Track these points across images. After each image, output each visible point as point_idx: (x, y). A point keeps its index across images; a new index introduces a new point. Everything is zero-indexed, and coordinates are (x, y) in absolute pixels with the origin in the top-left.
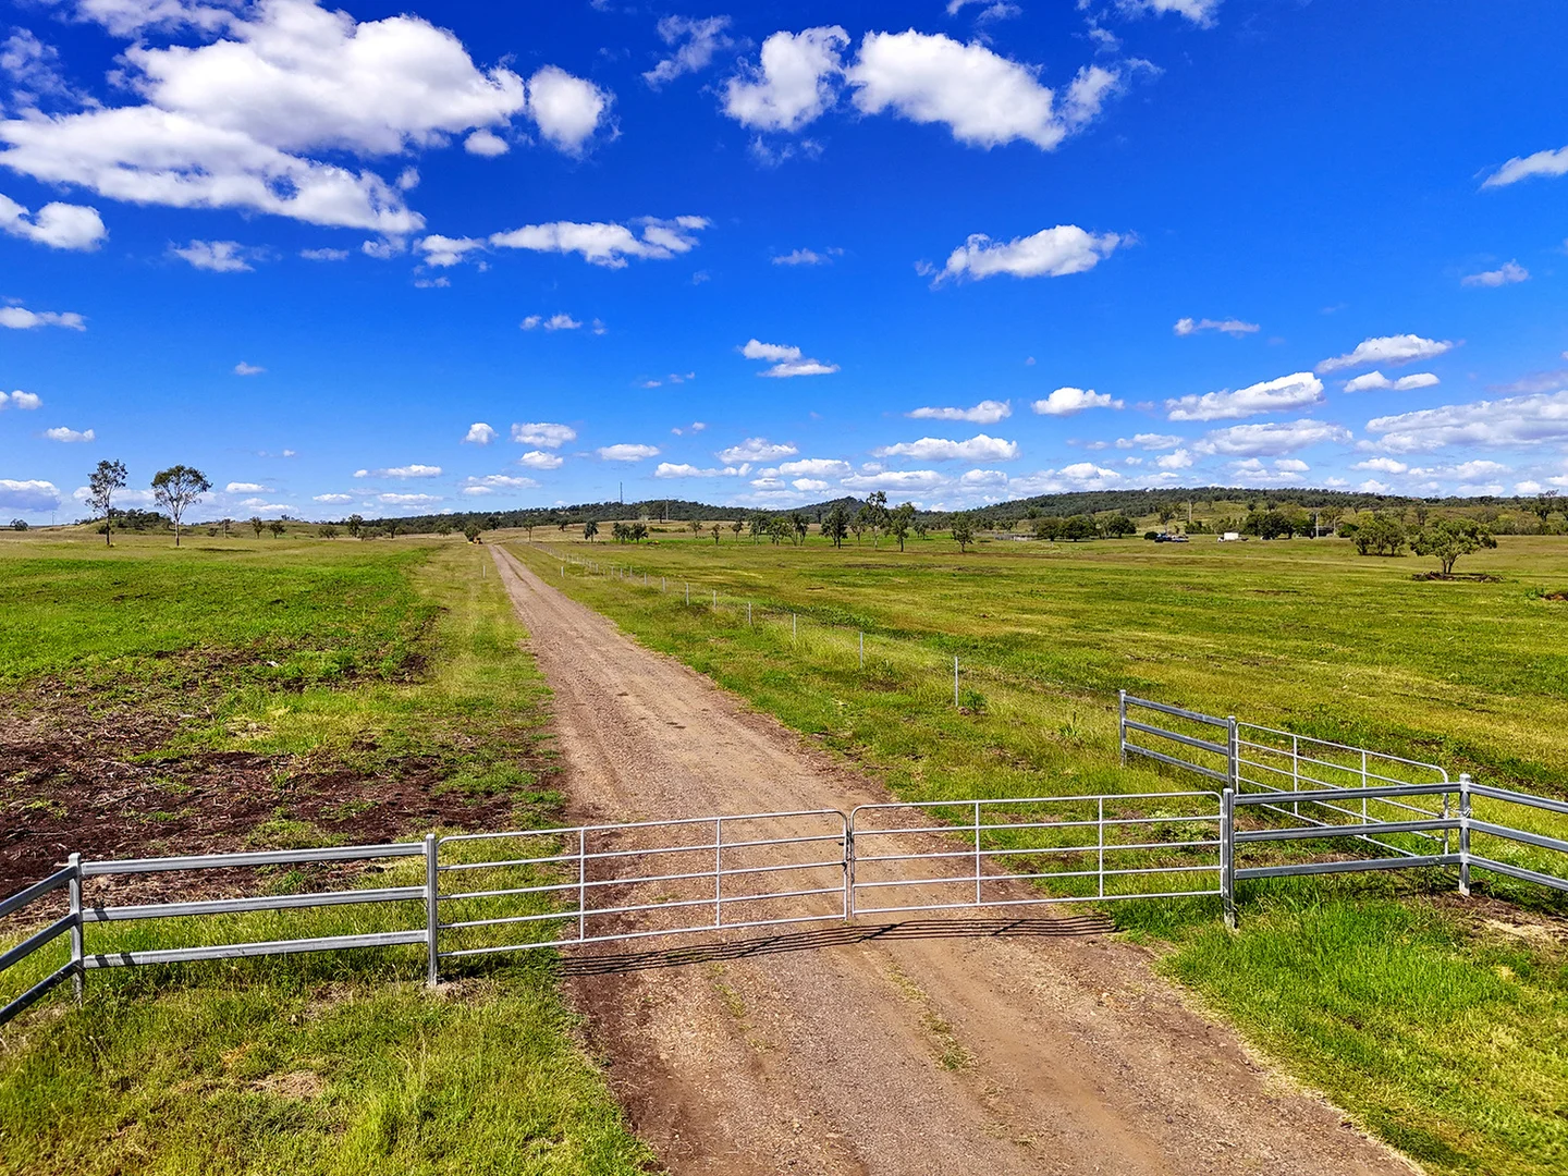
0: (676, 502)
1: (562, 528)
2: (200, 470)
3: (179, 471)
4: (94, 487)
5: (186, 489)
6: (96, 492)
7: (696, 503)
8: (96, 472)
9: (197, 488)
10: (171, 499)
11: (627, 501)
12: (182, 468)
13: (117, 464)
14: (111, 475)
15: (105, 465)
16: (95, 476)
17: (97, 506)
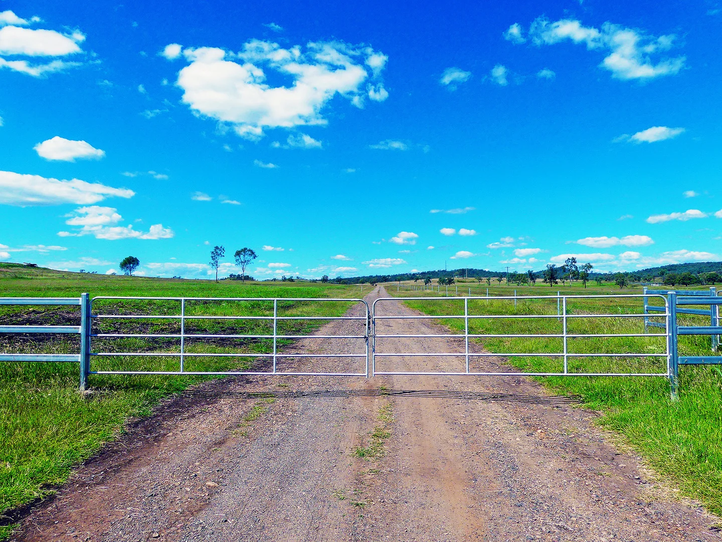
0: (472, 269)
1: (416, 281)
2: (254, 250)
3: (245, 250)
4: (212, 257)
5: (247, 257)
6: (213, 259)
7: (482, 270)
8: (213, 251)
9: (252, 257)
10: (242, 262)
11: (449, 270)
12: (246, 249)
13: (221, 247)
14: (219, 252)
15: (217, 248)
16: (213, 252)
17: (213, 265)
